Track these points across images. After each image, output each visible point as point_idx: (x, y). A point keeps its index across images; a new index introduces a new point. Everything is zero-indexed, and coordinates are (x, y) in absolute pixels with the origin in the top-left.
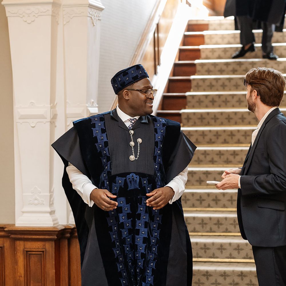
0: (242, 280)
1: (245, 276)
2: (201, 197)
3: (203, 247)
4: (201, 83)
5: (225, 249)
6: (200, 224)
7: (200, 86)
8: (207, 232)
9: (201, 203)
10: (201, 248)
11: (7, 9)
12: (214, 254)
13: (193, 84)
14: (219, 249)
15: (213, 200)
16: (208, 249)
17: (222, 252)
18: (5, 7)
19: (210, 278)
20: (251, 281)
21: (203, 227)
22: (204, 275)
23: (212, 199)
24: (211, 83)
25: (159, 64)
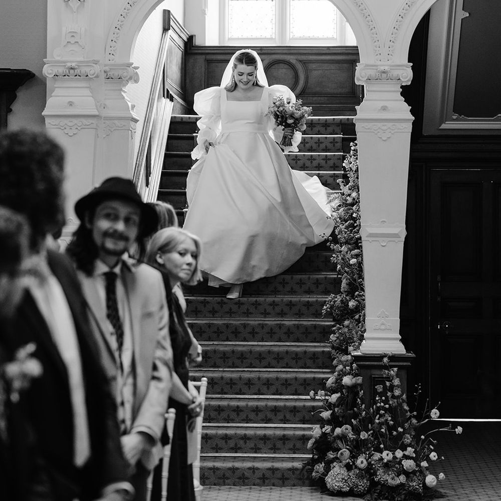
0: (276, 415)
1: (279, 411)
2: (218, 329)
3: (229, 382)
5: (253, 384)
6: (221, 358)
8: (229, 367)
9: (218, 336)
10: (227, 384)
11: (47, 121)
12: (240, 390)
14: (246, 384)
15: (233, 332)
16: (235, 384)
17: (249, 387)
18: (44, 118)
19: (241, 413)
20: (285, 416)
21: (224, 361)
22: (234, 411)
23: (231, 331)
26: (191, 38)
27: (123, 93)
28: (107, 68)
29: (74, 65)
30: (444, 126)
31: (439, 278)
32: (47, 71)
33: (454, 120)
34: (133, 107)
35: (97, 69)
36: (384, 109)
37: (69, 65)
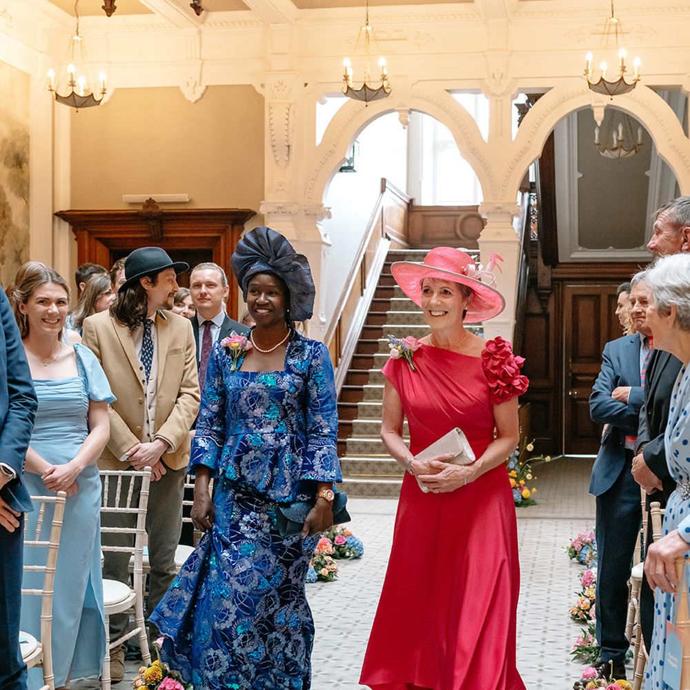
4: (398, 304)
7: (398, 307)
13: (392, 304)
24: (407, 305)
25: (365, 288)
26: (411, 201)
27: (318, 225)
28: (306, 208)
29: (281, 205)
30: (573, 256)
31: (570, 360)
32: (262, 210)
33: (580, 251)
34: (325, 235)
35: (296, 208)
36: (498, 234)
37: (277, 205)
